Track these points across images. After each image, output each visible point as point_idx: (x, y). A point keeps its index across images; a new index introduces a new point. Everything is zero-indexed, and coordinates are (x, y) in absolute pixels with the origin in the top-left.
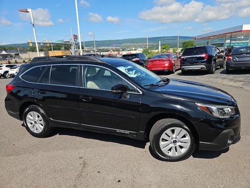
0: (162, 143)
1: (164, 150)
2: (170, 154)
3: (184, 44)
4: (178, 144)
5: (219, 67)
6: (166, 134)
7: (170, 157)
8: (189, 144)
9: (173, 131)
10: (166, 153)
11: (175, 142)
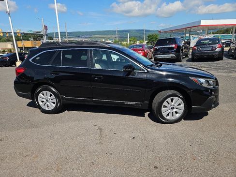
0: (163, 109)
1: (164, 114)
2: (168, 118)
3: (149, 37)
4: (175, 110)
5: (184, 57)
6: (167, 102)
7: (168, 120)
8: (182, 110)
9: (172, 100)
10: (166, 117)
11: (173, 108)
